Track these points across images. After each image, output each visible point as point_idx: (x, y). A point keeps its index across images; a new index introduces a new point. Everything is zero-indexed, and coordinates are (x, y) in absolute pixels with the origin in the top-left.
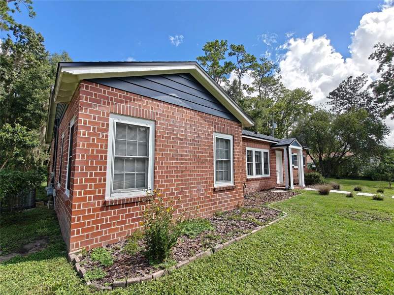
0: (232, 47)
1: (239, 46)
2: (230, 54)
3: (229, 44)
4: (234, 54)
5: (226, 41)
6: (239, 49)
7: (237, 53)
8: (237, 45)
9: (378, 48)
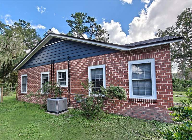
0: (89, 18)
1: (93, 18)
2: (87, 22)
3: (87, 16)
4: (89, 22)
5: (86, 14)
6: (93, 20)
7: (90, 22)
8: (91, 17)
9: (159, 32)
